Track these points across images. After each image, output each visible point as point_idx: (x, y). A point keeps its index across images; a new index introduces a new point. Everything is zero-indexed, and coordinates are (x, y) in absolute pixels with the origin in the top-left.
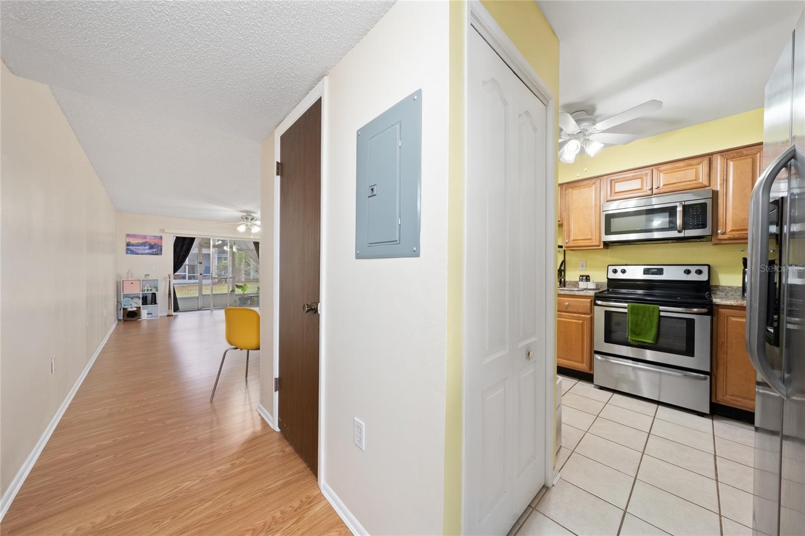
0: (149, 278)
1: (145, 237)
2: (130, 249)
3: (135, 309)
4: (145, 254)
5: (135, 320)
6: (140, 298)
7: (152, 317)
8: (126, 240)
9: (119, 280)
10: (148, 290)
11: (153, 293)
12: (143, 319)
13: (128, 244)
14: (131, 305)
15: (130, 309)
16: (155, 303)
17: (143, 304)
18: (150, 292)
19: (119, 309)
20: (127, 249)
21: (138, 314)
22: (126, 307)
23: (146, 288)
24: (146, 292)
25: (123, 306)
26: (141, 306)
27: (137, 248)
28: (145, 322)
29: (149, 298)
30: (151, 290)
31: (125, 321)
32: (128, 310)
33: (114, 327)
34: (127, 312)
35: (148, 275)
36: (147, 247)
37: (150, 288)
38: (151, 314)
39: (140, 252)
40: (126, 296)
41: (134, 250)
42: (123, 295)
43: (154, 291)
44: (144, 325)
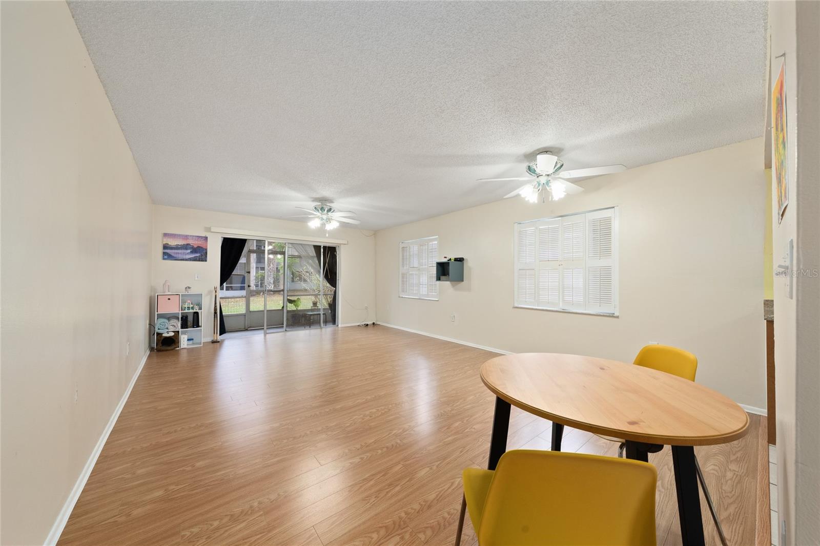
0: (191, 292)
1: (186, 237)
2: (168, 253)
3: (172, 334)
4: (186, 260)
5: (172, 350)
6: (178, 318)
7: (193, 344)
8: (163, 241)
9: (152, 294)
10: (189, 308)
11: (195, 313)
12: (182, 347)
13: (166, 247)
14: (167, 328)
15: (165, 335)
16: (198, 326)
17: (182, 327)
18: (191, 311)
19: (152, 334)
20: (164, 253)
21: (177, 341)
22: (160, 331)
23: (186, 306)
24: (186, 311)
25: (157, 330)
26: (180, 330)
27: (176, 251)
28: (185, 351)
29: (190, 319)
30: (193, 308)
31: (159, 350)
32: (163, 335)
33: (145, 360)
34: (162, 338)
35: (189, 288)
36: (189, 251)
37: (191, 306)
38: (192, 339)
39: (180, 256)
40: (160, 316)
41: (173, 255)
42: (157, 314)
43: (196, 309)
44: (184, 356)
